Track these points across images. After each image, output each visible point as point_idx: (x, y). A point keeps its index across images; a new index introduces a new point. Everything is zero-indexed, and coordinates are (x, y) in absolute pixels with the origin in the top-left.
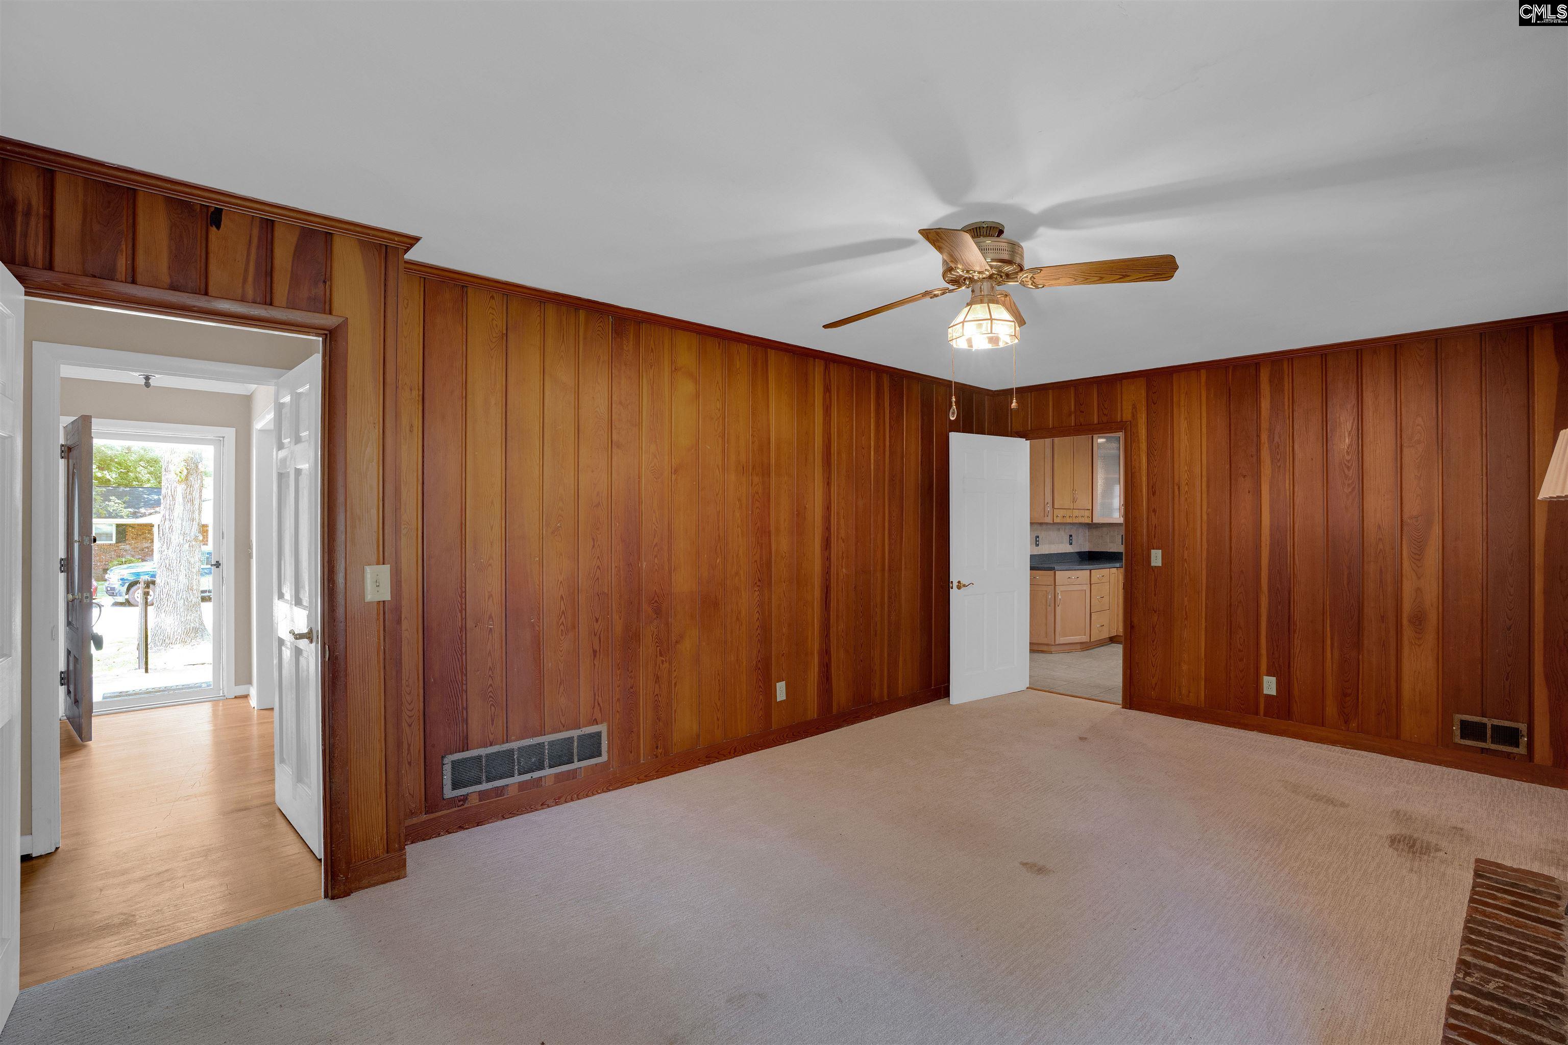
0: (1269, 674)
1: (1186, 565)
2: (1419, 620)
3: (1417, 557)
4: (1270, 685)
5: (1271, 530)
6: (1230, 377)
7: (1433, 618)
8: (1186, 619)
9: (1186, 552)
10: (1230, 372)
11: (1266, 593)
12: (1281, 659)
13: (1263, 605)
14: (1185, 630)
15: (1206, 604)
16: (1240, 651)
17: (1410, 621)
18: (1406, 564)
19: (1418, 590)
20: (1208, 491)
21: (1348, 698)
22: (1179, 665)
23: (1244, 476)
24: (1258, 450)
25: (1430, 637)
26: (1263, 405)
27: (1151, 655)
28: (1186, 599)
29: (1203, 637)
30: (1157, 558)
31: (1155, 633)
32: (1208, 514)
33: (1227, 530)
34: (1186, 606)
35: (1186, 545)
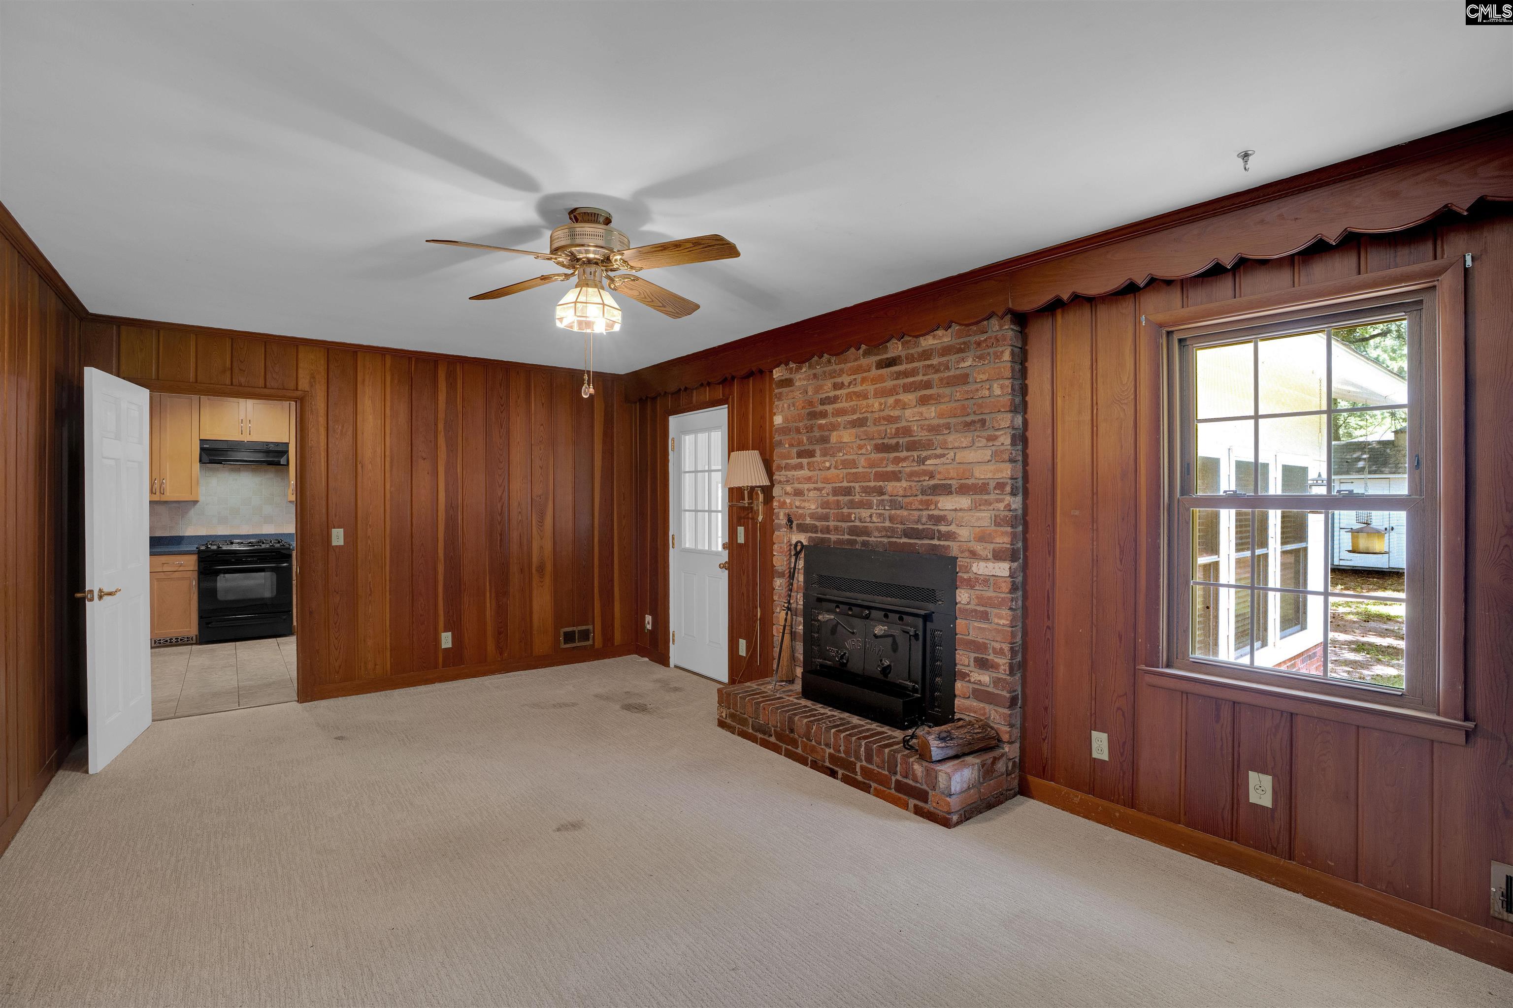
0: (445, 631)
1: (369, 542)
2: (541, 569)
3: (540, 524)
4: (446, 640)
5: (446, 506)
6: (413, 367)
7: (549, 567)
8: (370, 595)
9: (369, 530)
10: (413, 363)
11: (443, 561)
12: (455, 616)
13: (440, 573)
14: (370, 606)
15: (390, 578)
16: (421, 615)
17: (537, 570)
18: (534, 528)
19: (541, 547)
20: (391, 470)
21: (501, 635)
22: (364, 641)
23: (424, 459)
24: (436, 437)
25: (548, 580)
26: (440, 398)
27: (334, 638)
28: (370, 575)
29: (388, 610)
30: (338, 537)
31: (337, 614)
32: (391, 493)
33: (409, 507)
34: (370, 582)
35: (370, 523)
